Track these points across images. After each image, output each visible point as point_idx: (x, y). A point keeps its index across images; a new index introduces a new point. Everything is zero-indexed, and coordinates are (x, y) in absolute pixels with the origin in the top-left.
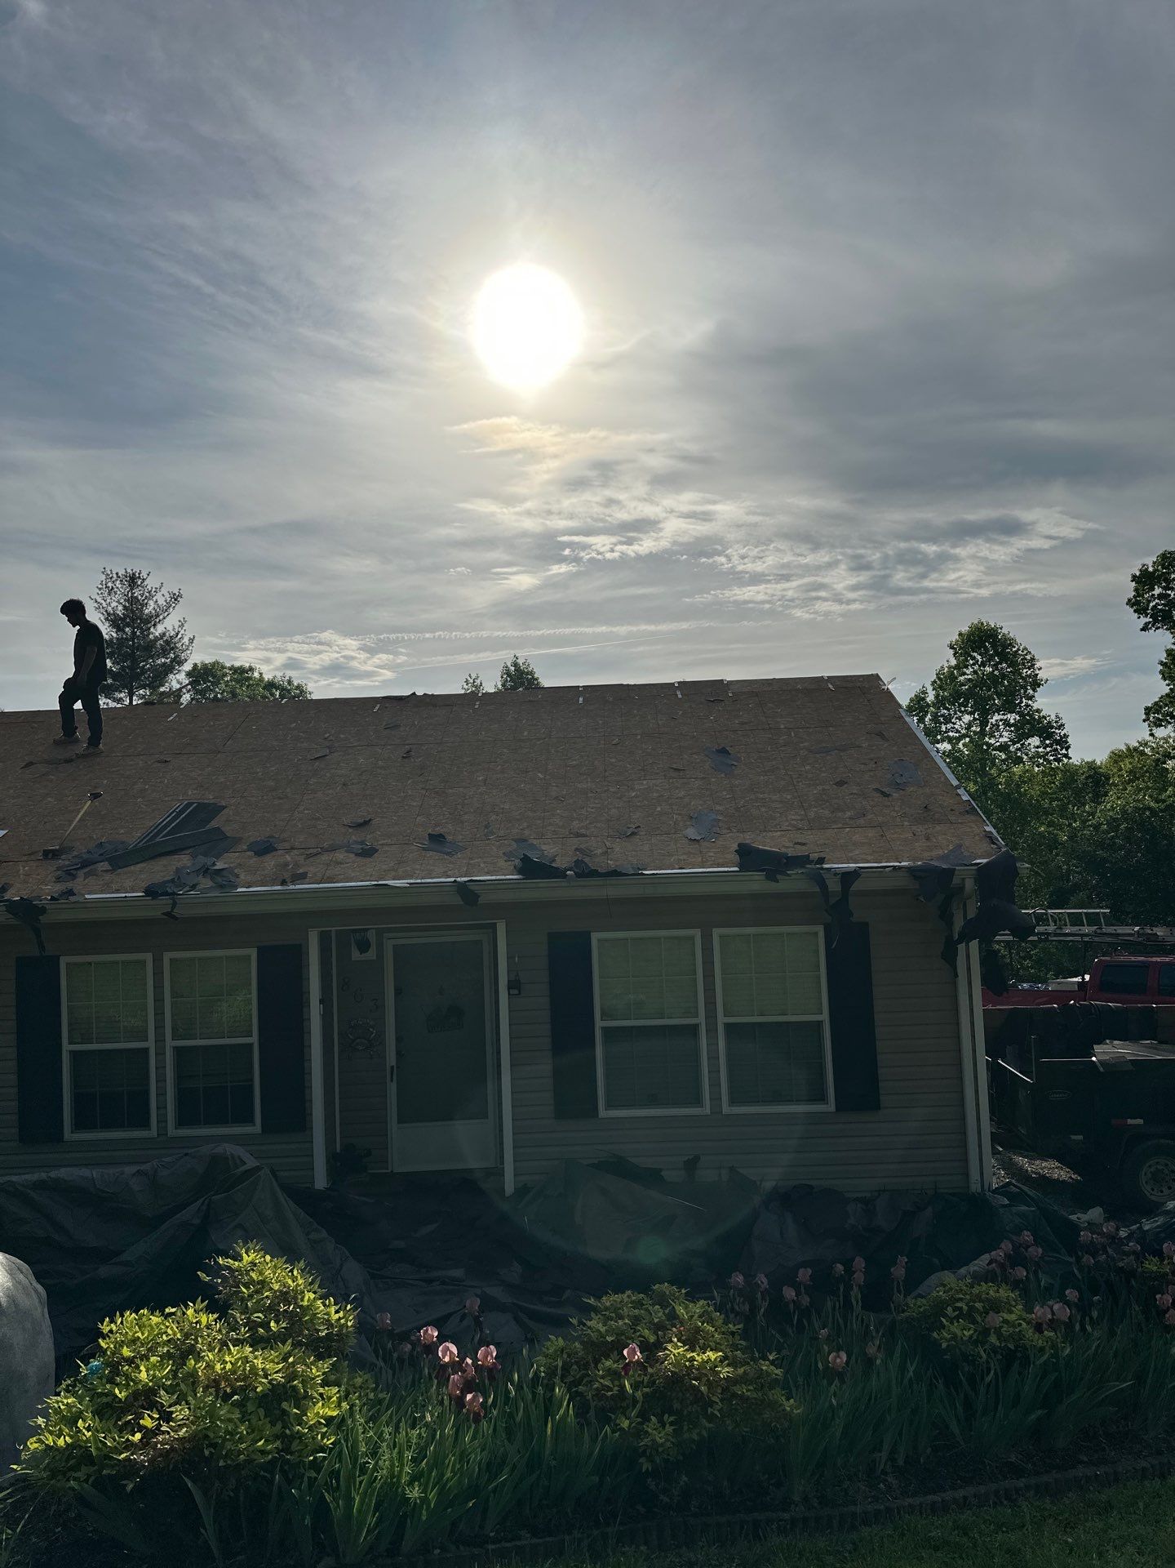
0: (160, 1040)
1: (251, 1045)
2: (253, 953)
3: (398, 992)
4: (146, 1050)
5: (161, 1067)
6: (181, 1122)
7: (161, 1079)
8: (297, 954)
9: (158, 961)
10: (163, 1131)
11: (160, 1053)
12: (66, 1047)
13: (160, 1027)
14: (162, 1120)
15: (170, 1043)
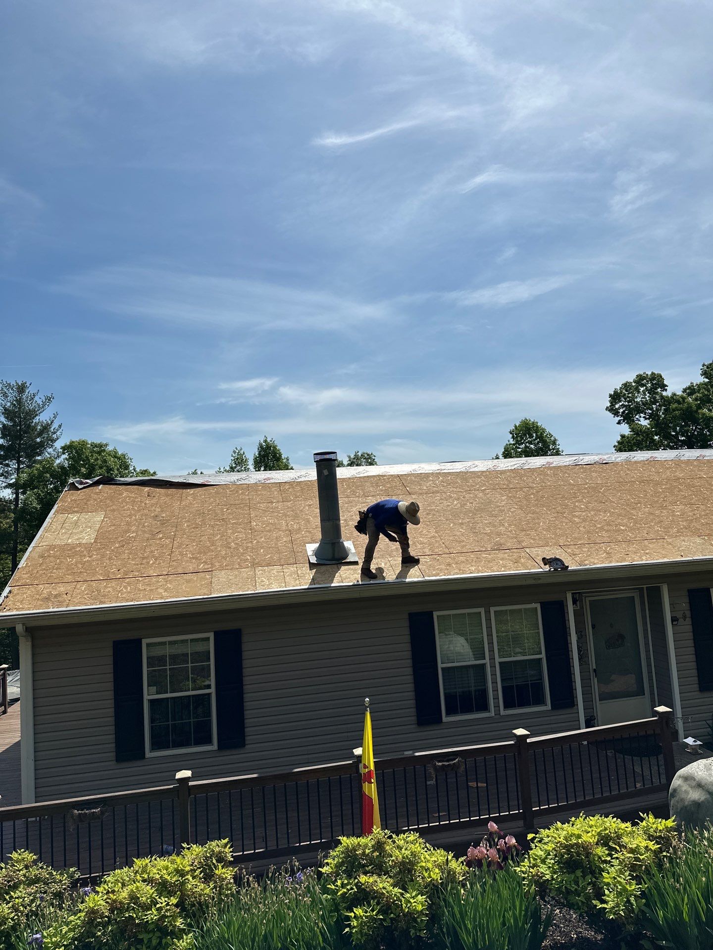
0: (492, 658)
1: (540, 659)
2: (538, 606)
3: (593, 627)
4: (484, 665)
5: (494, 674)
6: (506, 706)
7: (494, 682)
8: (560, 606)
9: (488, 613)
10: (498, 713)
11: (493, 666)
12: (440, 666)
13: (491, 650)
14: (497, 706)
15: (498, 660)
